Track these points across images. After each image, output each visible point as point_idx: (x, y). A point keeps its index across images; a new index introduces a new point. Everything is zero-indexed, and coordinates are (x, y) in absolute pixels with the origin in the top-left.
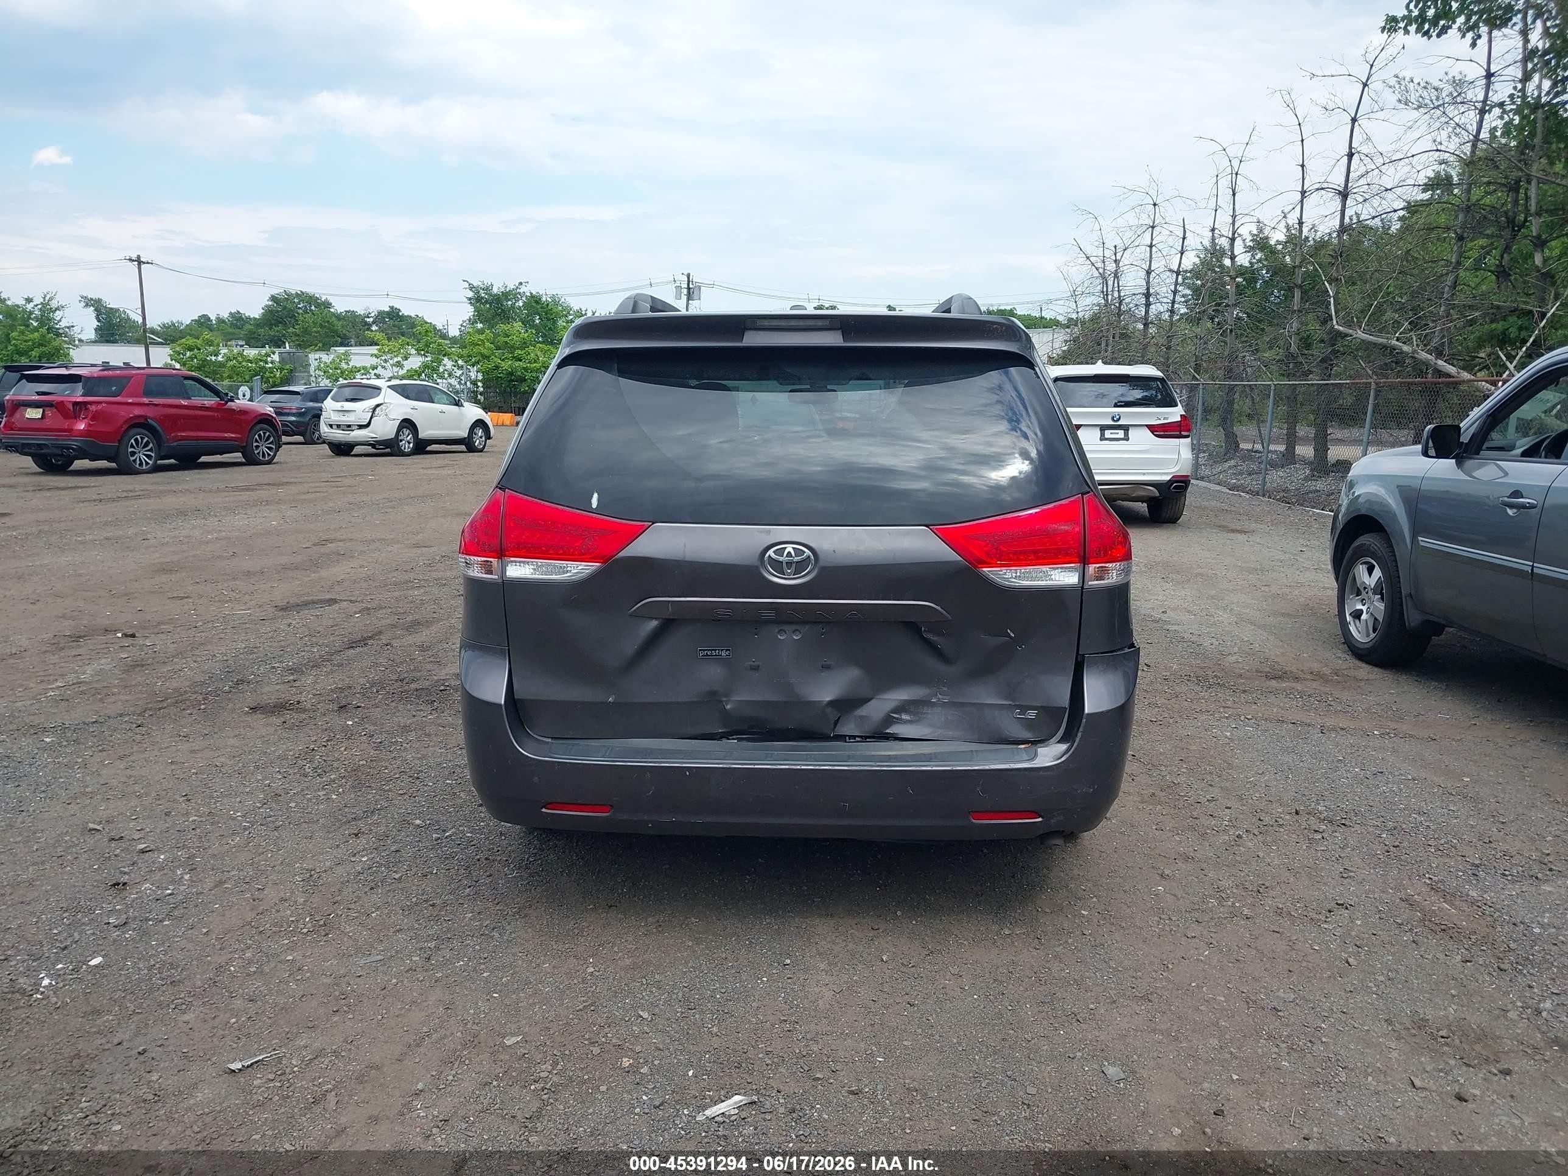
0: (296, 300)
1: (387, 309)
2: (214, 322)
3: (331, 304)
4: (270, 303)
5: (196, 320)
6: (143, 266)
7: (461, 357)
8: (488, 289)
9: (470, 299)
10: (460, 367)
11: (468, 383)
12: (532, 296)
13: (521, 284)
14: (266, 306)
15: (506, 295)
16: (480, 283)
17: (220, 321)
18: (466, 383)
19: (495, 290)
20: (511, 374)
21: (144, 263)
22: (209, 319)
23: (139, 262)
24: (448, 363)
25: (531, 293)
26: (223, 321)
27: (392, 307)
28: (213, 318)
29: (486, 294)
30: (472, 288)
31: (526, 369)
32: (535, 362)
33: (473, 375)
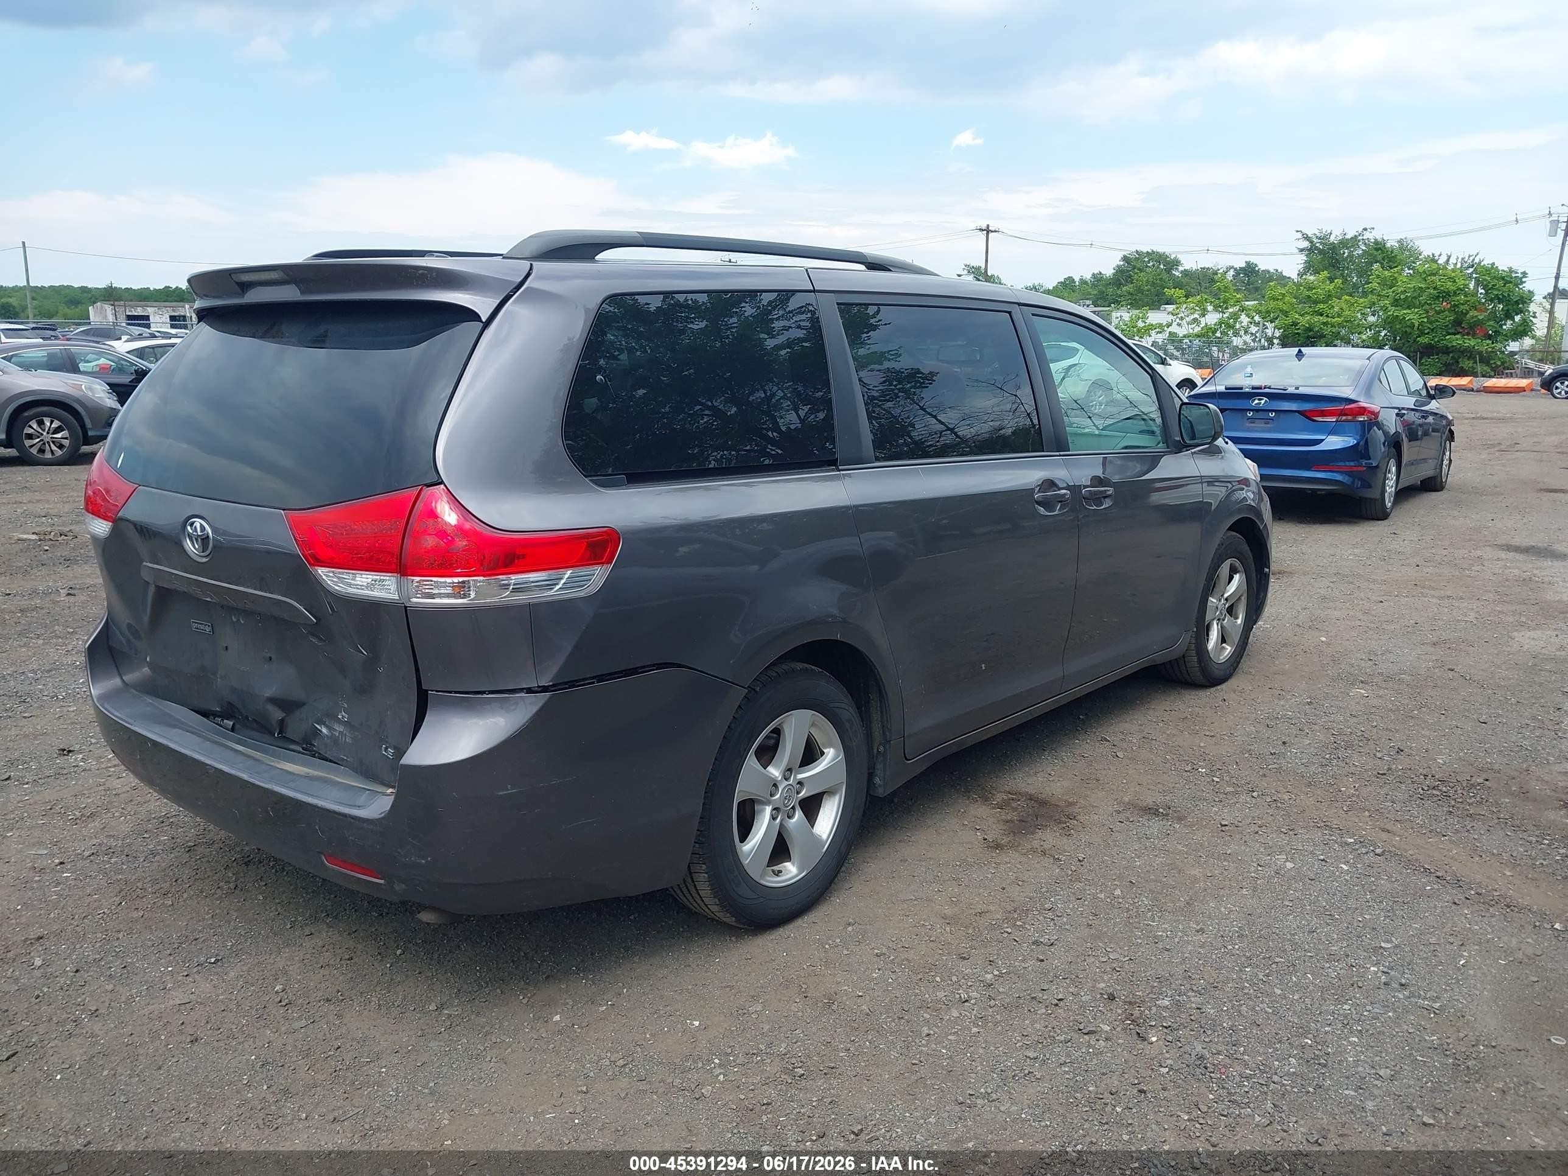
0: (1146, 259)
1: (1243, 265)
2: (1077, 283)
3: (1179, 262)
4: (1122, 263)
5: (1061, 283)
6: (991, 235)
7: (1259, 312)
8: (1324, 238)
9: (1302, 250)
10: (1257, 324)
11: (1263, 340)
12: (1376, 242)
13: (1365, 229)
14: (1118, 266)
15: (1344, 243)
16: (1317, 232)
17: (1083, 282)
18: (1260, 340)
19: (1332, 239)
20: (1310, 329)
21: (992, 232)
22: (1073, 281)
23: (988, 231)
24: (1244, 319)
25: (1376, 240)
26: (1085, 283)
27: (1248, 263)
28: (1077, 279)
29: (1321, 243)
30: (1307, 238)
31: (1325, 324)
32: (1339, 316)
33: (1269, 332)
